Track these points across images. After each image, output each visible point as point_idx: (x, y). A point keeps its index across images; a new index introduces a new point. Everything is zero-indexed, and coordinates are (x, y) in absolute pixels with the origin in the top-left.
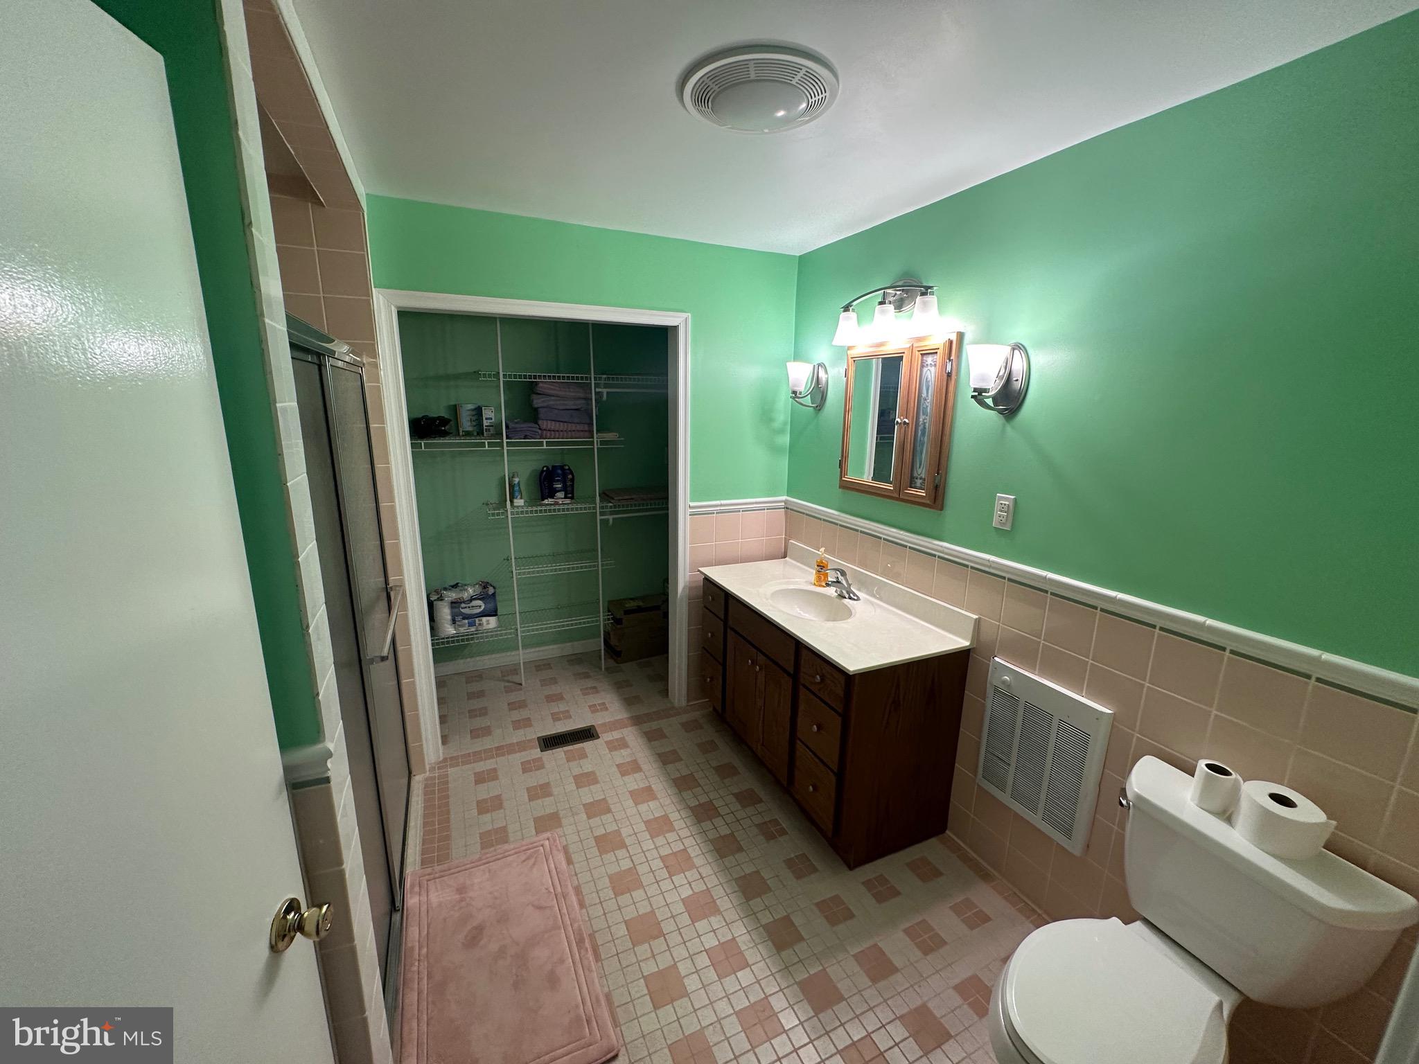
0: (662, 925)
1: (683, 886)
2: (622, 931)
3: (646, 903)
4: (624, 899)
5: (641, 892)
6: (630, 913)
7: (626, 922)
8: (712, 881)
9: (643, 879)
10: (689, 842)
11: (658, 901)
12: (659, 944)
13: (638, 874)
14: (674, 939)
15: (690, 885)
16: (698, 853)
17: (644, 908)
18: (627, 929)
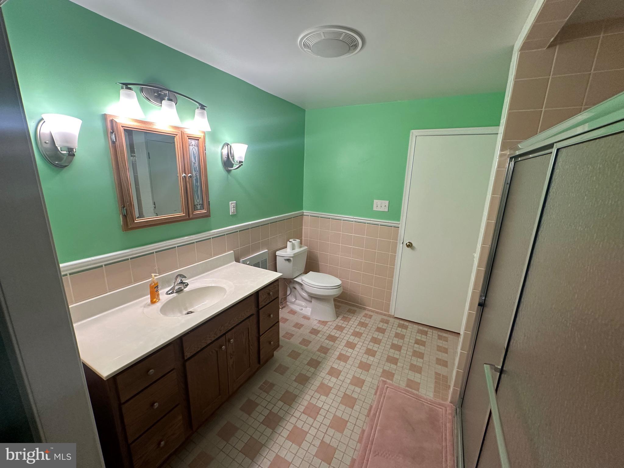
0: (342, 396)
1: (321, 401)
2: (357, 407)
3: (339, 408)
4: (345, 417)
5: (337, 414)
6: (348, 410)
7: (353, 409)
8: (311, 392)
9: (331, 418)
10: (297, 414)
11: (335, 404)
12: (349, 393)
13: (331, 421)
14: (343, 390)
15: (319, 398)
16: (301, 406)
17: (342, 407)
18: (354, 406)
